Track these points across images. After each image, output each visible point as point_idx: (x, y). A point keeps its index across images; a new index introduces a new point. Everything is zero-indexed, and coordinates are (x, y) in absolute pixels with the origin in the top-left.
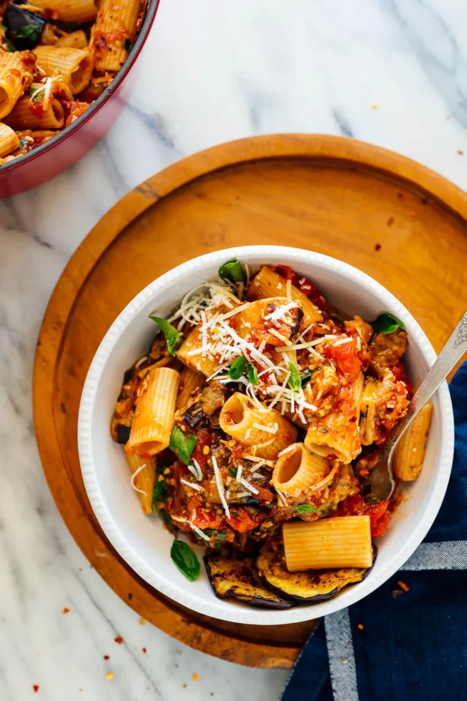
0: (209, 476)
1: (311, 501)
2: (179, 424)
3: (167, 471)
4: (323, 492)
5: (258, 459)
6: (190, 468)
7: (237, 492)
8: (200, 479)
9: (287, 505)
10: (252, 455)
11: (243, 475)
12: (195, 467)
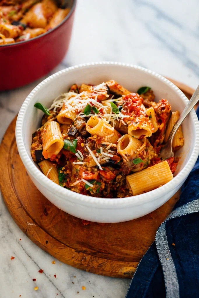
0: (87, 156)
1: (139, 156)
2: (66, 138)
3: (63, 168)
4: (143, 152)
5: (109, 143)
6: (77, 154)
7: (103, 158)
8: (83, 159)
9: (128, 160)
10: (105, 142)
11: (103, 151)
12: (78, 153)
